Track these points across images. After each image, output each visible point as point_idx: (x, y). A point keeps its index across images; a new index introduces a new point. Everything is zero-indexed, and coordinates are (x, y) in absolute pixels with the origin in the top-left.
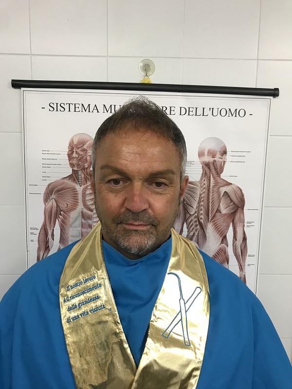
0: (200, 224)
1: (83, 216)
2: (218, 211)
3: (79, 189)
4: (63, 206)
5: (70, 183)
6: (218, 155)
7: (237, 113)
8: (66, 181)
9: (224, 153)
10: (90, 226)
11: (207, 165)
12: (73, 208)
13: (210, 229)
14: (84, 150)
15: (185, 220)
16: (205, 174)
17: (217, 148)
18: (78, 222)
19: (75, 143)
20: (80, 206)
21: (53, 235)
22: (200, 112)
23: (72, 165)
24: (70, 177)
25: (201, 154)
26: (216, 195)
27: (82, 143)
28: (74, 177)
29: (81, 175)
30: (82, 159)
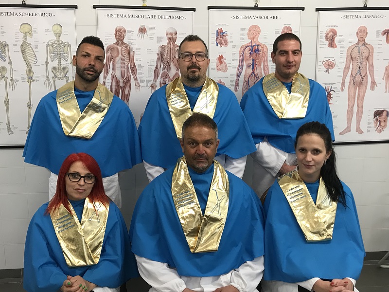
0: (168, 62)
1: (122, 59)
2: (175, 57)
3: (120, 48)
4: (113, 55)
5: (116, 46)
6: (174, 35)
7: (180, 18)
8: (114, 45)
9: (176, 33)
10: (124, 63)
11: (169, 38)
12: (118, 56)
13: (172, 65)
14: (121, 33)
15: (162, 61)
16: (169, 42)
17: (173, 32)
18: (120, 62)
19: (118, 29)
20: (120, 55)
21: (110, 67)
22: (166, 17)
23: (116, 39)
25: (167, 34)
26: (174, 51)
27: (120, 30)
28: (117, 43)
29: (120, 42)
30: (120, 36)
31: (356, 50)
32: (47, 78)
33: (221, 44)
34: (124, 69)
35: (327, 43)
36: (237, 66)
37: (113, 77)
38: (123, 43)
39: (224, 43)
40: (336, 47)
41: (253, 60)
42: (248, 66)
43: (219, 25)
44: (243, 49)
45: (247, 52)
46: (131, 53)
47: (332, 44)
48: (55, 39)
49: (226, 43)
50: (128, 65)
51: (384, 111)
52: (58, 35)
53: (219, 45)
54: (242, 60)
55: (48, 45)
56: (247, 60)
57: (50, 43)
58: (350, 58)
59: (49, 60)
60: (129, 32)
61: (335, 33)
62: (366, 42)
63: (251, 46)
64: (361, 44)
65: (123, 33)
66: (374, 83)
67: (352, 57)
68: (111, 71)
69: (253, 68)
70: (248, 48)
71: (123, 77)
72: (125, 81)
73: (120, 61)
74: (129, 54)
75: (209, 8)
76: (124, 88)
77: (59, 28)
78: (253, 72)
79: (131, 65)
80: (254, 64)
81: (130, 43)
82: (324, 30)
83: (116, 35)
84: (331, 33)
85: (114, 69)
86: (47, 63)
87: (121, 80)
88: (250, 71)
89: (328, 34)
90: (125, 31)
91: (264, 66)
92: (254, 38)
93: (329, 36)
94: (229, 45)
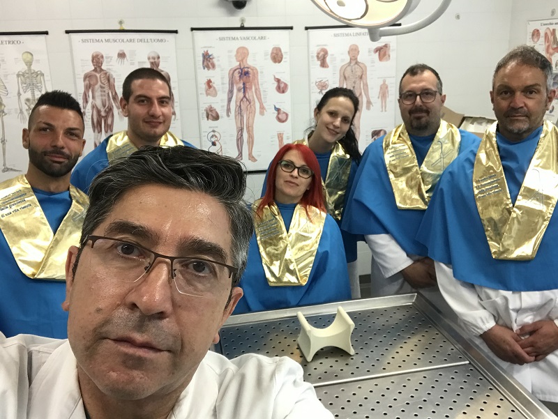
1: (101, 87)
3: (98, 75)
5: (94, 73)
6: (156, 59)
7: (162, 41)
8: (92, 72)
9: (159, 58)
11: (152, 63)
12: (97, 84)
14: (99, 59)
19: (94, 55)
20: (99, 83)
21: (89, 96)
22: (146, 41)
23: (94, 65)
24: (94, 70)
27: (97, 56)
28: (95, 70)
29: (98, 69)
30: (98, 62)
31: (349, 68)
32: (21, 110)
33: (208, 68)
34: (104, 98)
35: (319, 63)
36: (227, 90)
37: (93, 107)
38: (102, 70)
39: (211, 66)
40: (328, 67)
41: (244, 84)
42: (239, 90)
43: (205, 47)
44: (232, 72)
45: (237, 75)
46: (111, 80)
47: (323, 64)
48: (26, 68)
49: (214, 66)
50: (108, 94)
51: (381, 130)
52: (29, 64)
53: (206, 69)
54: (232, 84)
55: (18, 75)
56: (237, 83)
57: (20, 73)
58: (342, 78)
59: (21, 91)
60: (107, 58)
61: (326, 53)
62: (359, 60)
63: (240, 68)
64: (353, 62)
65: (101, 59)
66: (369, 103)
67: (345, 77)
68: (90, 100)
69: (244, 92)
70: (237, 71)
71: (104, 106)
72: (107, 110)
73: (100, 89)
74: (109, 80)
75: (193, 29)
76: (106, 118)
77: (30, 56)
78: (245, 96)
79: (112, 93)
80: (245, 88)
81: (110, 69)
82: (314, 50)
83: (93, 61)
84: (322, 53)
85: (93, 98)
86: (19, 94)
87: (102, 110)
88: (241, 95)
89: (318, 54)
90: (102, 57)
91: (256, 89)
92: (242, 60)
93: (320, 55)
94: (217, 69)
